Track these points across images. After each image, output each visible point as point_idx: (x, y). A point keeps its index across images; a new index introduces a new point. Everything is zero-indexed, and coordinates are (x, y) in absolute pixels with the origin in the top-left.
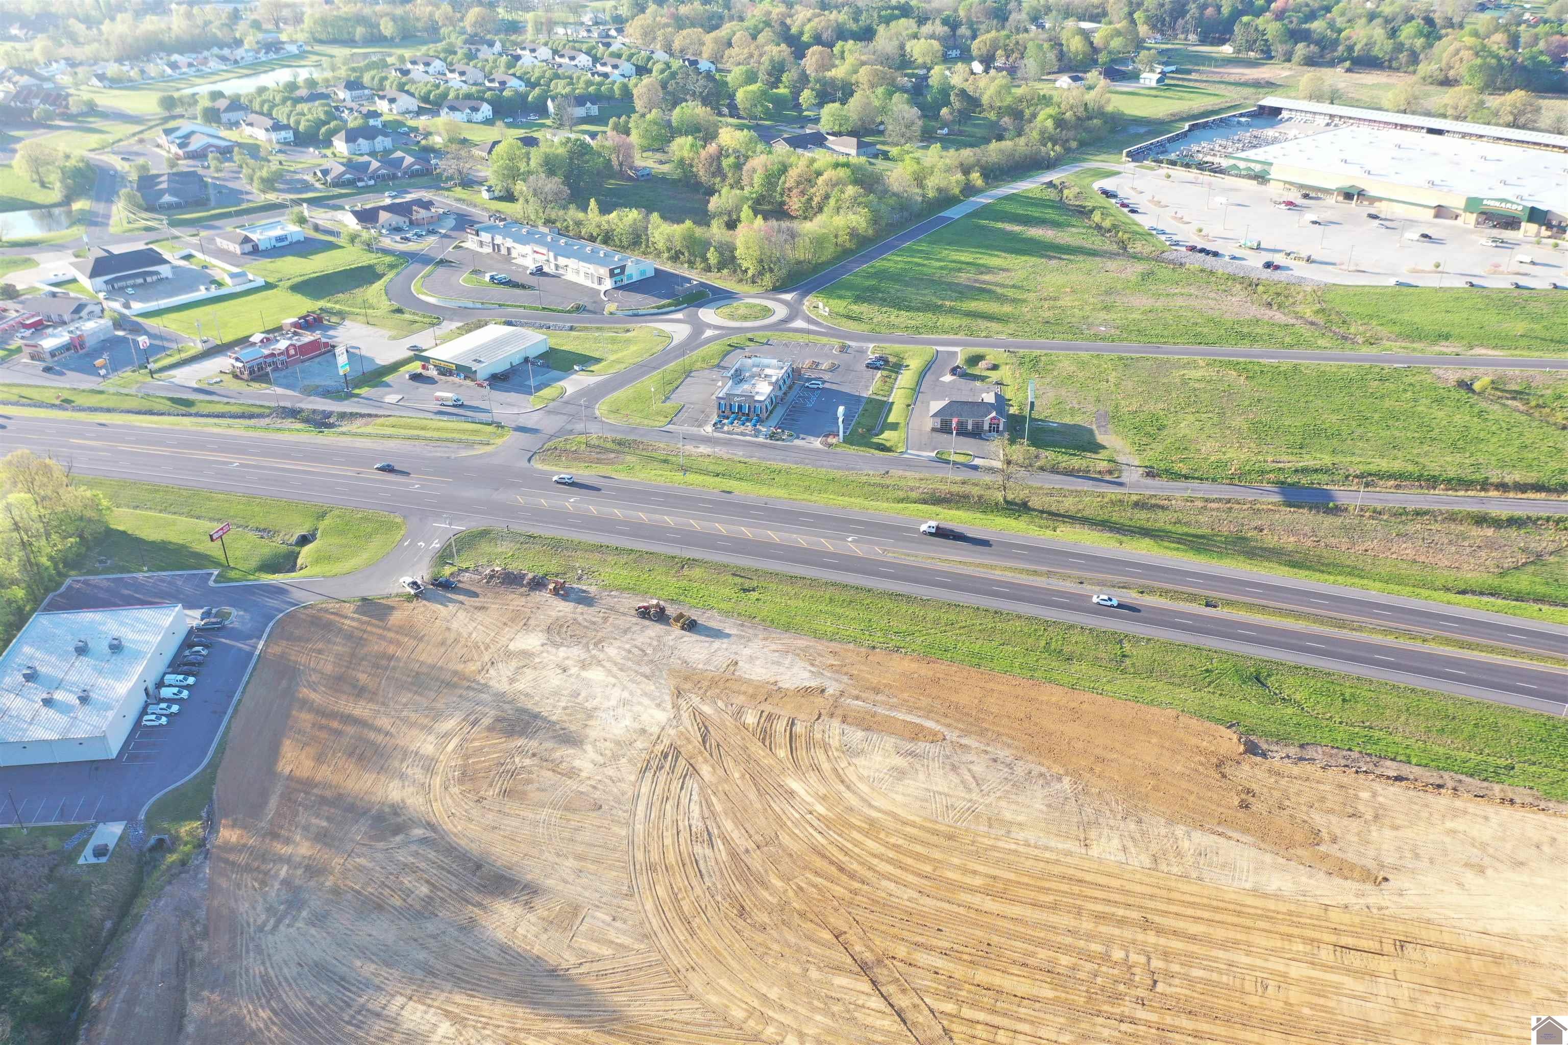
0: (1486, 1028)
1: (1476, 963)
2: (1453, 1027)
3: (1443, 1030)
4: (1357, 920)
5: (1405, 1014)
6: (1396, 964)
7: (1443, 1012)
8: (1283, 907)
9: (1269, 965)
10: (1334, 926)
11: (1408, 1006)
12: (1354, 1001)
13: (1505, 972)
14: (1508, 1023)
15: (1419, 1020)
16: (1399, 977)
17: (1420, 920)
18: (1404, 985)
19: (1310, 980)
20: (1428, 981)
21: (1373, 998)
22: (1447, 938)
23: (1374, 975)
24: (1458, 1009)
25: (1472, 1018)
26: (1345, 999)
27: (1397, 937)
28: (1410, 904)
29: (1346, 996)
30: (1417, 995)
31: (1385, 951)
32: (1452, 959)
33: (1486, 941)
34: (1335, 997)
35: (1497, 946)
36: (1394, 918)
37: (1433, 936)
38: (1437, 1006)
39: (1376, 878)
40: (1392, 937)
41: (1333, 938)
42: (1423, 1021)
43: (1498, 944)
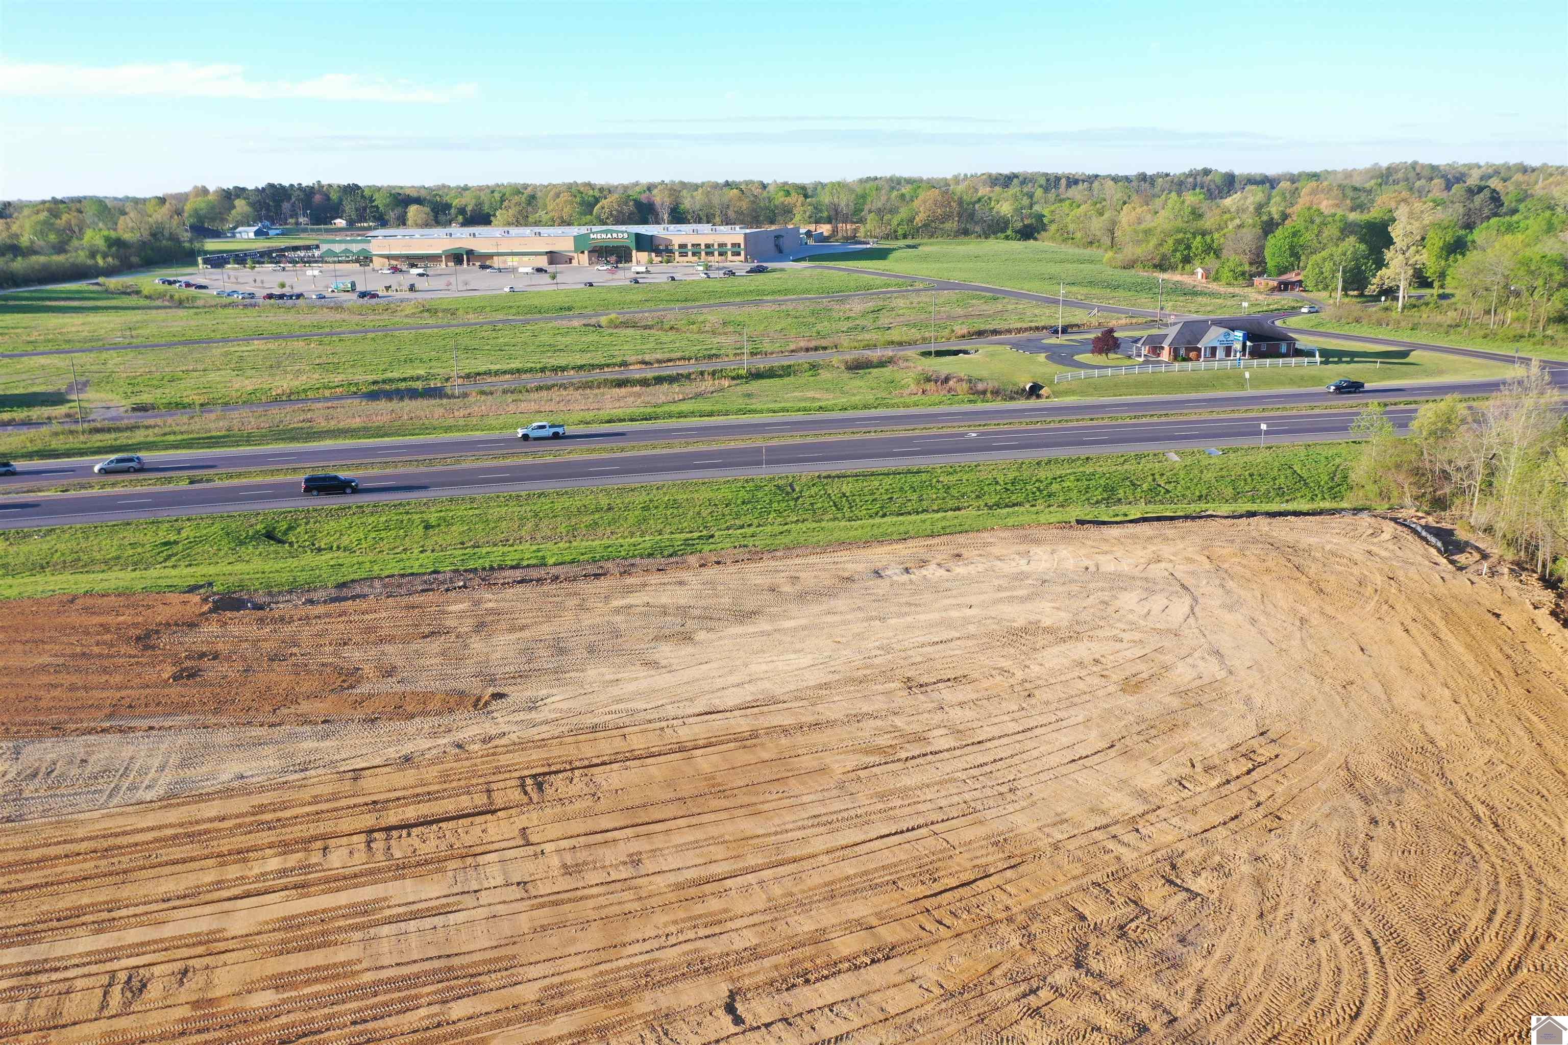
0: (752, 860)
1: (705, 762)
2: (679, 887)
3: (654, 902)
4: (432, 773)
5: (556, 903)
6: (530, 818)
7: (649, 866)
8: (240, 805)
9: (168, 931)
10: (368, 799)
11: (564, 883)
12: (412, 925)
13: (766, 756)
14: (799, 834)
15: (591, 903)
16: (533, 838)
17: (577, 731)
18: (548, 847)
19: (288, 923)
20: (605, 822)
21: (469, 901)
22: (638, 743)
23: (469, 854)
24: (681, 848)
25: (719, 852)
26: (386, 930)
27: (526, 773)
28: (553, 716)
29: (389, 921)
30: (582, 856)
31: (499, 802)
32: (653, 770)
33: (717, 724)
34: (358, 935)
35: (741, 723)
36: (522, 745)
37: (606, 747)
38: (635, 860)
39: (479, 699)
40: (517, 774)
41: (369, 820)
42: (602, 900)
43: (742, 721)
